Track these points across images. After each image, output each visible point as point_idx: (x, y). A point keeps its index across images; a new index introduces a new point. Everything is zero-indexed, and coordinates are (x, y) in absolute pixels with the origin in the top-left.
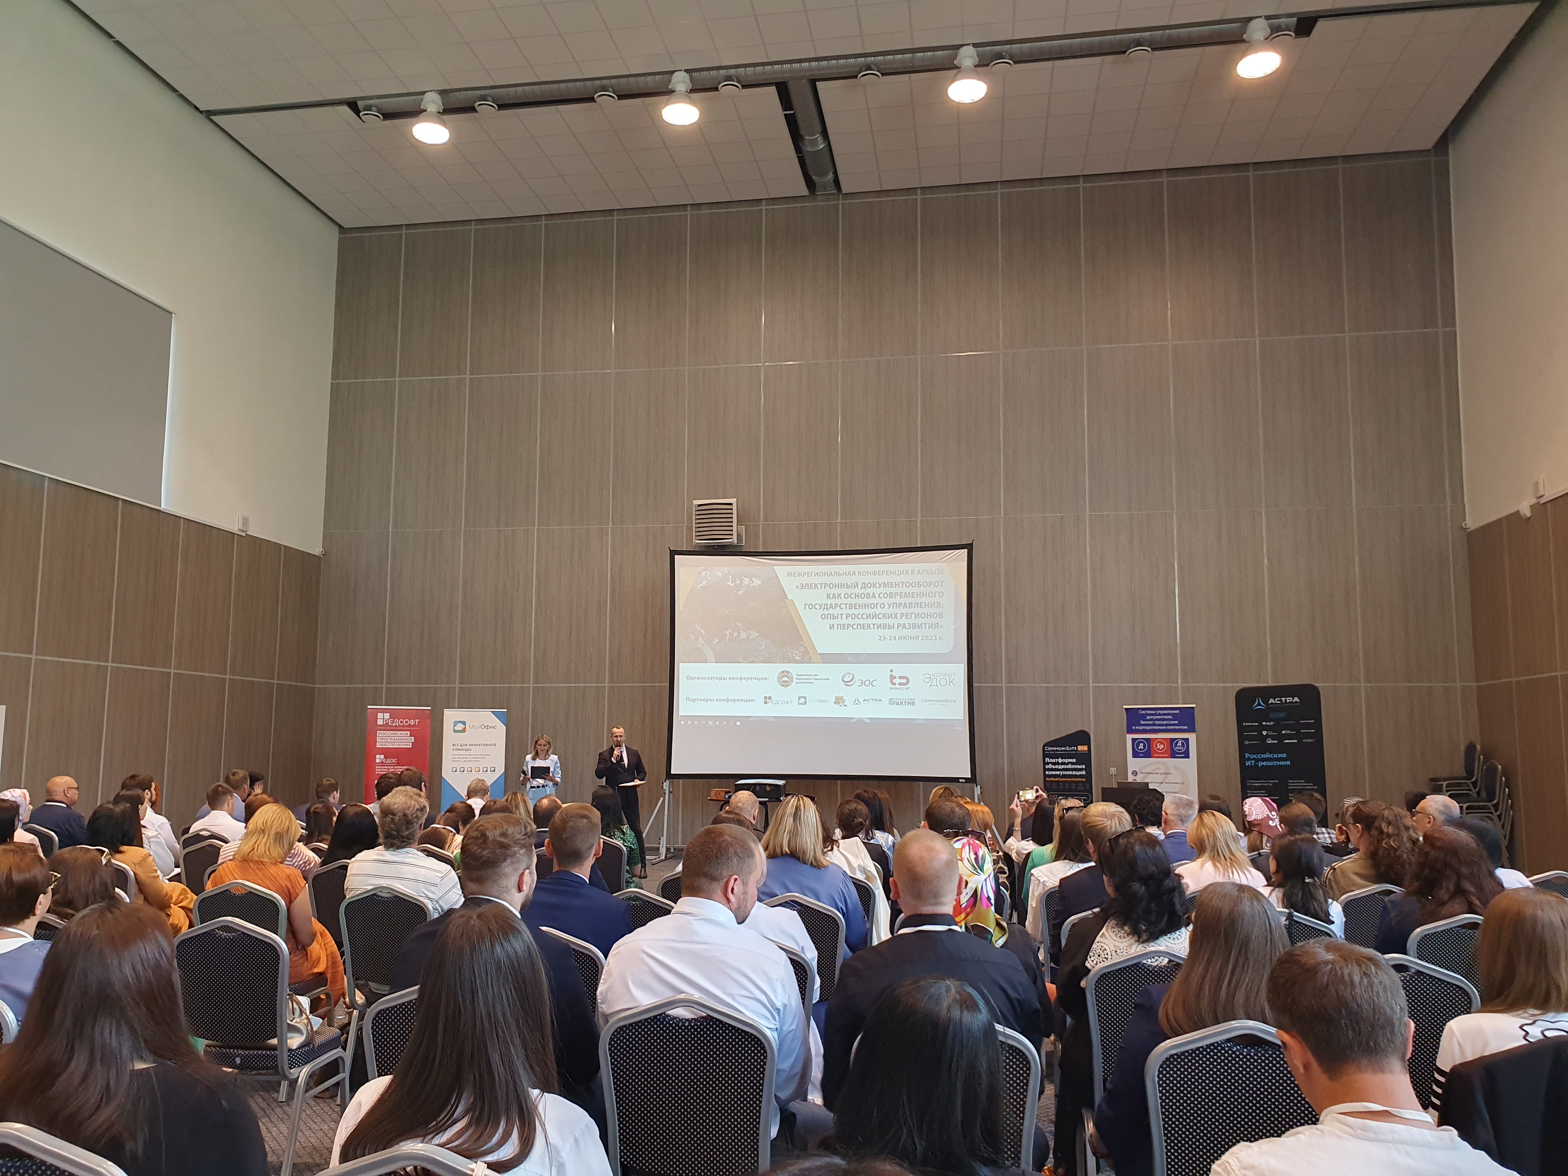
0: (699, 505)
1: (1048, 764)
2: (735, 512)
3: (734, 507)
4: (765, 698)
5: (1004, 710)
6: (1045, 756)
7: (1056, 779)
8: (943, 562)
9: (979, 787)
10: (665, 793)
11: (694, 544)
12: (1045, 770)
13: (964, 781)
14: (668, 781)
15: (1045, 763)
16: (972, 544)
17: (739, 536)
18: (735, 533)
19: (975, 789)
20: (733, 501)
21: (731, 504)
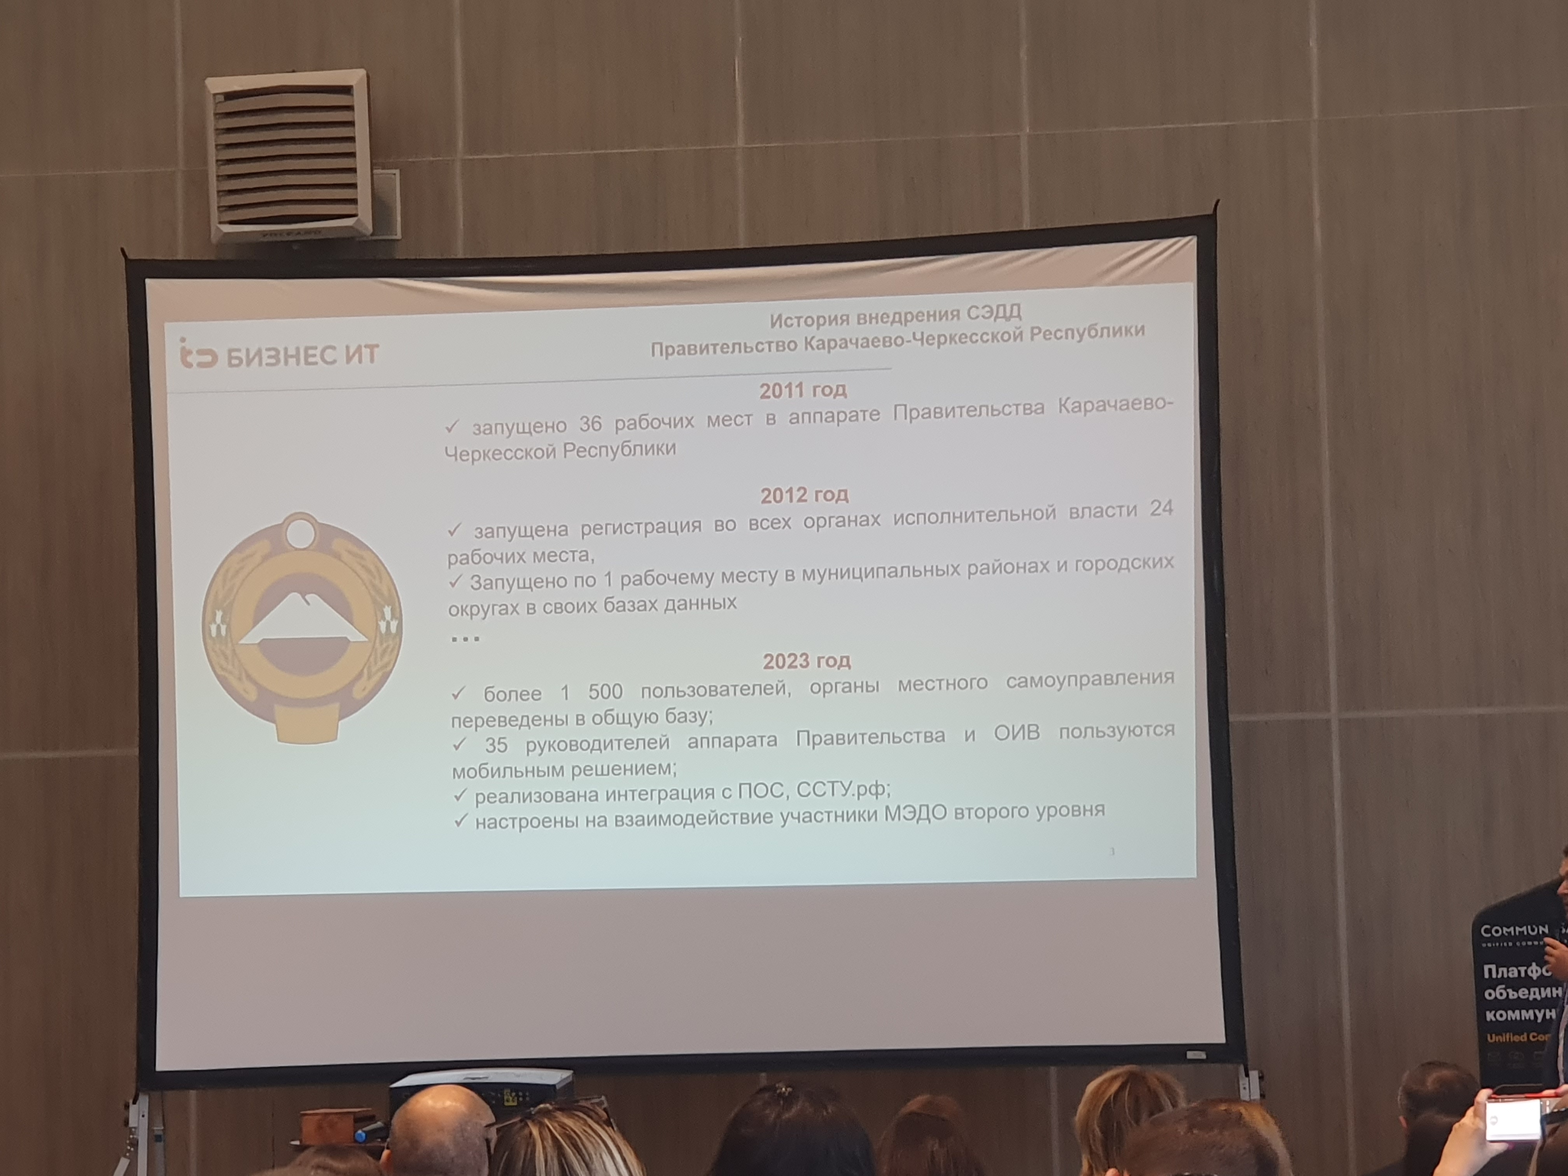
0: (230, 96)
1: (1493, 984)
2: (361, 116)
3: (360, 100)
5: (1337, 805)
6: (1481, 957)
7: (1523, 1038)
8: (1114, 283)
9: (1254, 1075)
10: (135, 1144)
11: (214, 239)
12: (1483, 1005)
13: (1203, 1055)
14: (144, 1100)
15: (1482, 984)
16: (1213, 217)
17: (380, 207)
18: (364, 194)
19: (1244, 1081)
20: (354, 77)
21: (347, 90)
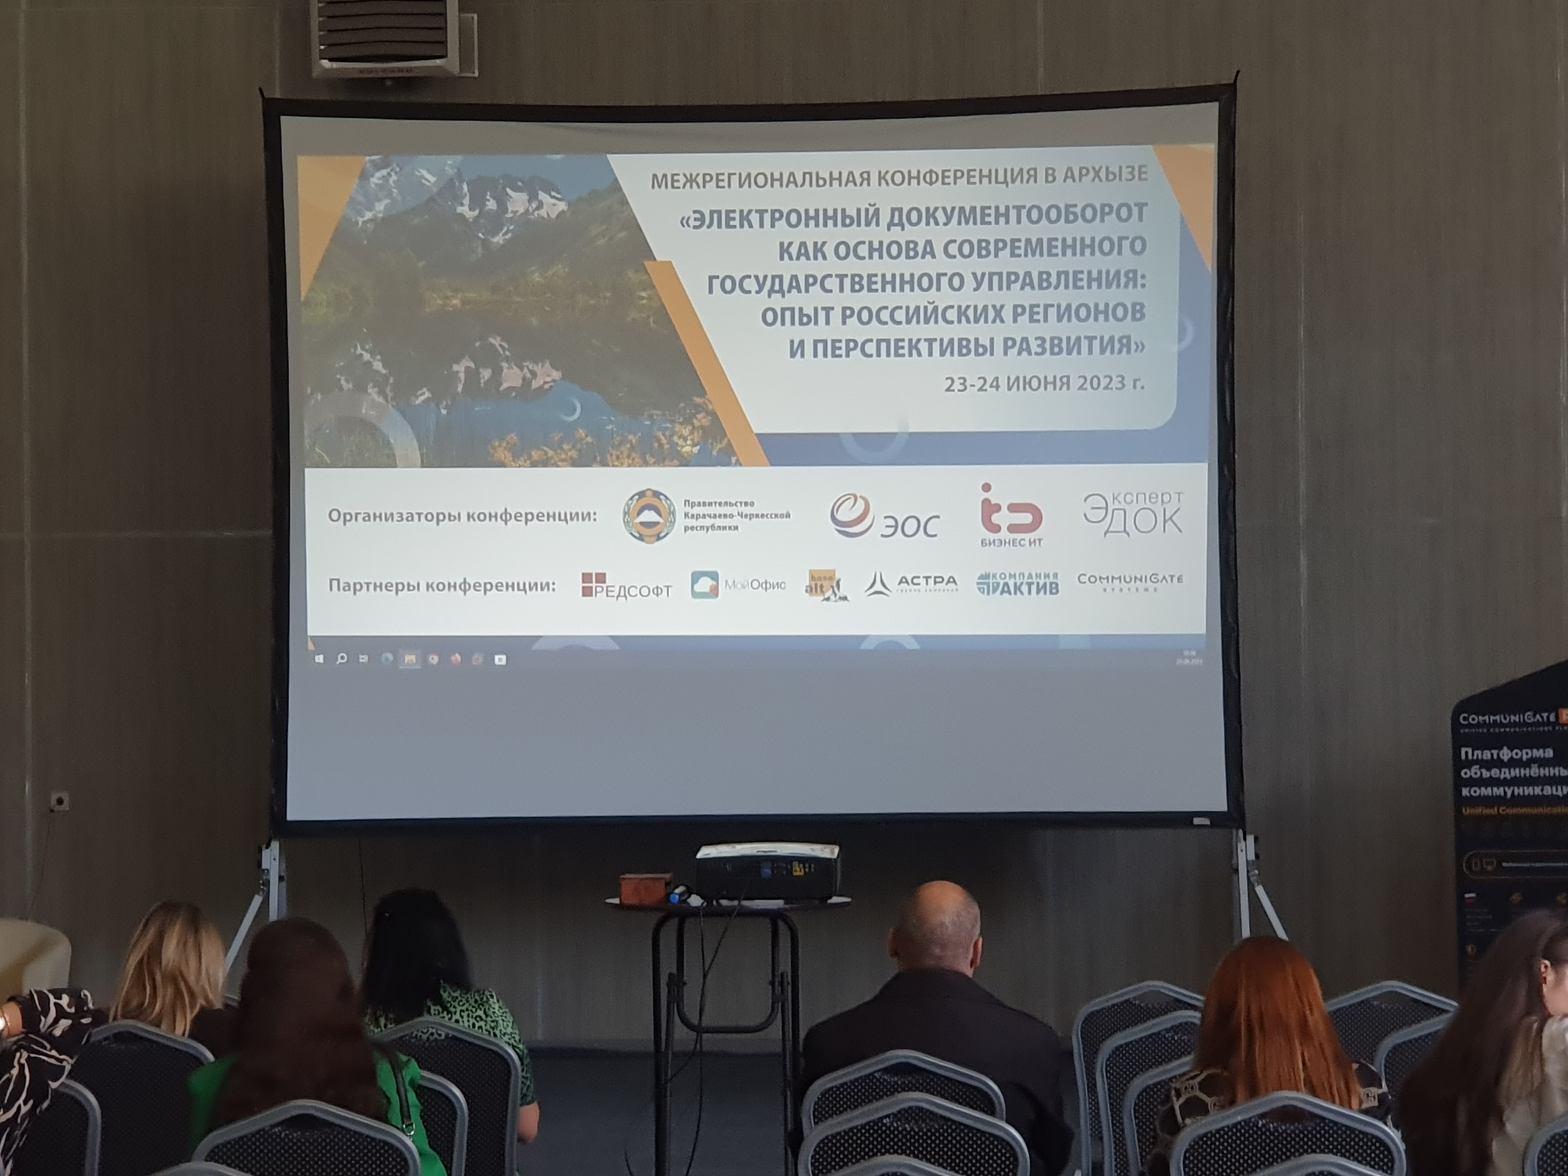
1: (1469, 764)
4: (586, 577)
6: (1459, 741)
7: (1494, 811)
9: (1250, 839)
10: (267, 883)
12: (1459, 783)
13: (1206, 821)
14: (275, 845)
15: (1459, 764)
16: (1233, 86)
19: (1241, 845)
